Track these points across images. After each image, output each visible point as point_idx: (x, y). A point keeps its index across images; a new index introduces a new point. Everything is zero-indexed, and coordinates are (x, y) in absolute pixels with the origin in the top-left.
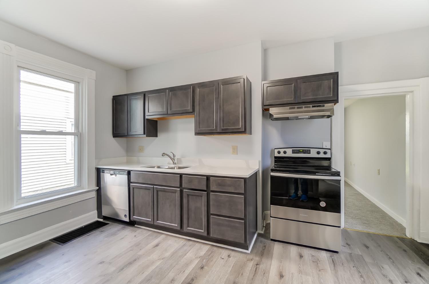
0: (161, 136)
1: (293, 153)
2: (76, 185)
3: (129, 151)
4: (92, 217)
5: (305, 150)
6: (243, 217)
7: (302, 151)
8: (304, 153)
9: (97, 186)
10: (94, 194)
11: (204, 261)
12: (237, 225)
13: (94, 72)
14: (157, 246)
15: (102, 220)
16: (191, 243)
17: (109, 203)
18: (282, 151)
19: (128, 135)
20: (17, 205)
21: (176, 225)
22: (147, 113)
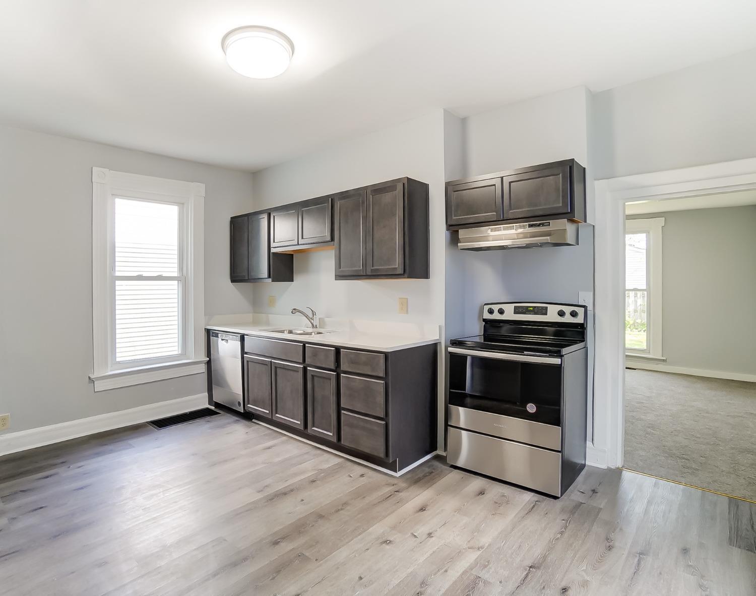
0: (299, 279)
1: (515, 313)
2: (180, 352)
3: (257, 304)
4: (201, 402)
5: (537, 307)
6: (382, 415)
7: (532, 309)
8: (536, 313)
9: (208, 357)
10: (203, 368)
11: (323, 474)
12: (375, 428)
13: (203, 186)
14: (269, 448)
15: (213, 408)
16: (319, 452)
17: (223, 383)
18: (496, 308)
19: (249, 279)
20: (111, 371)
21: (297, 422)
22: (273, 245)
